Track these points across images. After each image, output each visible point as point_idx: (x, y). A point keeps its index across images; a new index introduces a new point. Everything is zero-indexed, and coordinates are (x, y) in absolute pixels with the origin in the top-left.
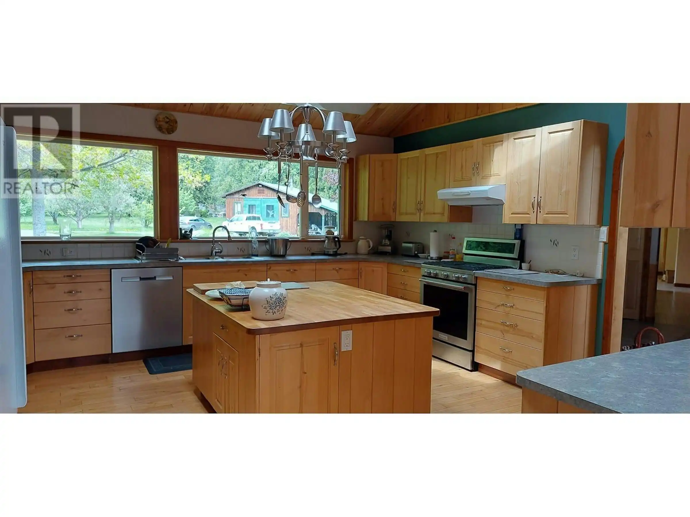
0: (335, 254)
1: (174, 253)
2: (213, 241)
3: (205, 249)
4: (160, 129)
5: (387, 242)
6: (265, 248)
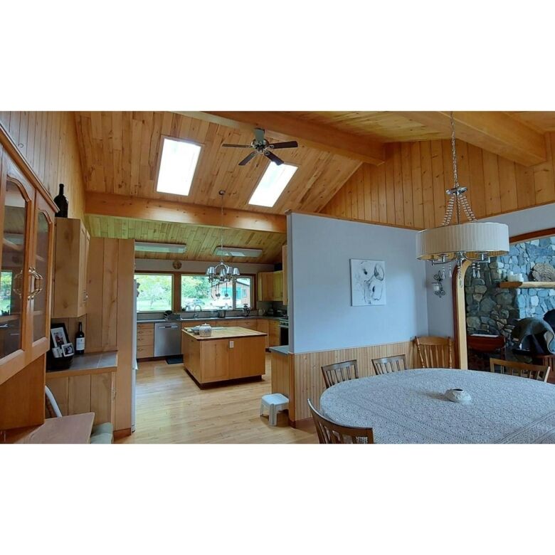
0: (247, 316)
1: (178, 317)
2: (195, 312)
3: (192, 315)
4: (175, 267)
5: (272, 310)
6: (216, 314)
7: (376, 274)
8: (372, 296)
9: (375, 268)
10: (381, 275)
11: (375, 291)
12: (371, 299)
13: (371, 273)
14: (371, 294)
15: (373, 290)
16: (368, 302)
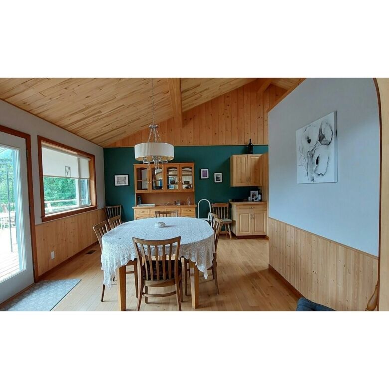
7: (321, 138)
8: (316, 170)
9: (320, 130)
10: (328, 137)
11: (319, 162)
12: (314, 175)
13: (315, 138)
14: (314, 168)
15: (317, 162)
16: (310, 179)
